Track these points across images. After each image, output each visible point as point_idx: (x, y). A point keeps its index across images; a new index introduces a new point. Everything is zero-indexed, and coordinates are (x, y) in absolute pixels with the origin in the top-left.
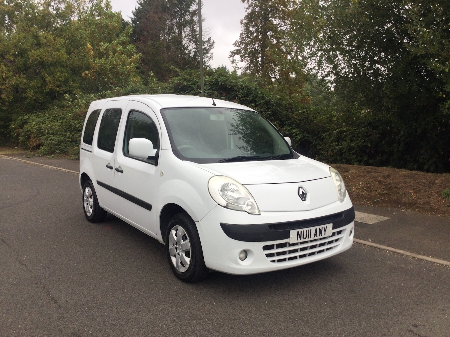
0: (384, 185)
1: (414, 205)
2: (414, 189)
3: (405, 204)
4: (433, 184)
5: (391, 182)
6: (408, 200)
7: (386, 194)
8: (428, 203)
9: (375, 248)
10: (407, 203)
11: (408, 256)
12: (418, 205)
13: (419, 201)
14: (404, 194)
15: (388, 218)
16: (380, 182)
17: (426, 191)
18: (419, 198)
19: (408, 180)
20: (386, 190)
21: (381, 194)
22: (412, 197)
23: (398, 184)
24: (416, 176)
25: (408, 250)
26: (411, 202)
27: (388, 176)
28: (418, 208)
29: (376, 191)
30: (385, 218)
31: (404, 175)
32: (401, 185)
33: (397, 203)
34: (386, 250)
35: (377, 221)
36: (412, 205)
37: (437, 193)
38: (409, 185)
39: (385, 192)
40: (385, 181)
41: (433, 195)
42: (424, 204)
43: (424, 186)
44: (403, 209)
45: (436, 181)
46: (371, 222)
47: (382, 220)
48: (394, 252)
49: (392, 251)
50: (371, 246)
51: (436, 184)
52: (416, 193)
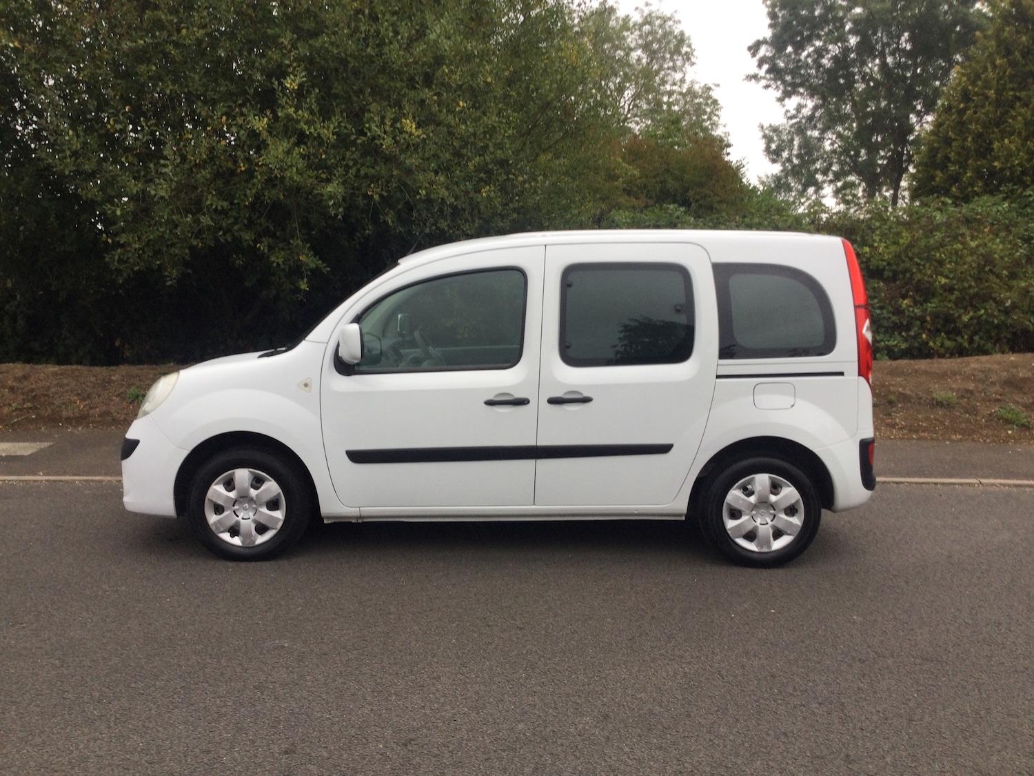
0: (23, 394)
1: (85, 419)
2: (78, 394)
3: (68, 420)
4: (108, 383)
5: (34, 386)
6: (74, 413)
7: (30, 408)
8: (108, 413)
9: (55, 481)
10: (73, 418)
11: (109, 481)
12: (91, 419)
13: (92, 412)
14: (63, 404)
15: (51, 444)
16: (12, 389)
17: (99, 396)
18: (91, 408)
19: (65, 381)
20: (28, 401)
21: (21, 410)
22: (78, 407)
23: (49, 387)
24: (77, 373)
25: (106, 474)
26: (78, 415)
27: (25, 377)
28: (93, 422)
29: (10, 405)
30: (46, 444)
31: (55, 374)
32: (53, 390)
33: (54, 420)
34: (75, 481)
35: (35, 450)
36: (81, 419)
37: (118, 396)
38: (67, 388)
39: (29, 405)
40: (22, 386)
41: (112, 400)
42: (100, 415)
43: (94, 387)
44: (67, 428)
45: (113, 378)
46: (27, 453)
47: (42, 447)
48: (87, 481)
49: (84, 480)
50: (47, 481)
51: (114, 382)
52: (83, 400)
